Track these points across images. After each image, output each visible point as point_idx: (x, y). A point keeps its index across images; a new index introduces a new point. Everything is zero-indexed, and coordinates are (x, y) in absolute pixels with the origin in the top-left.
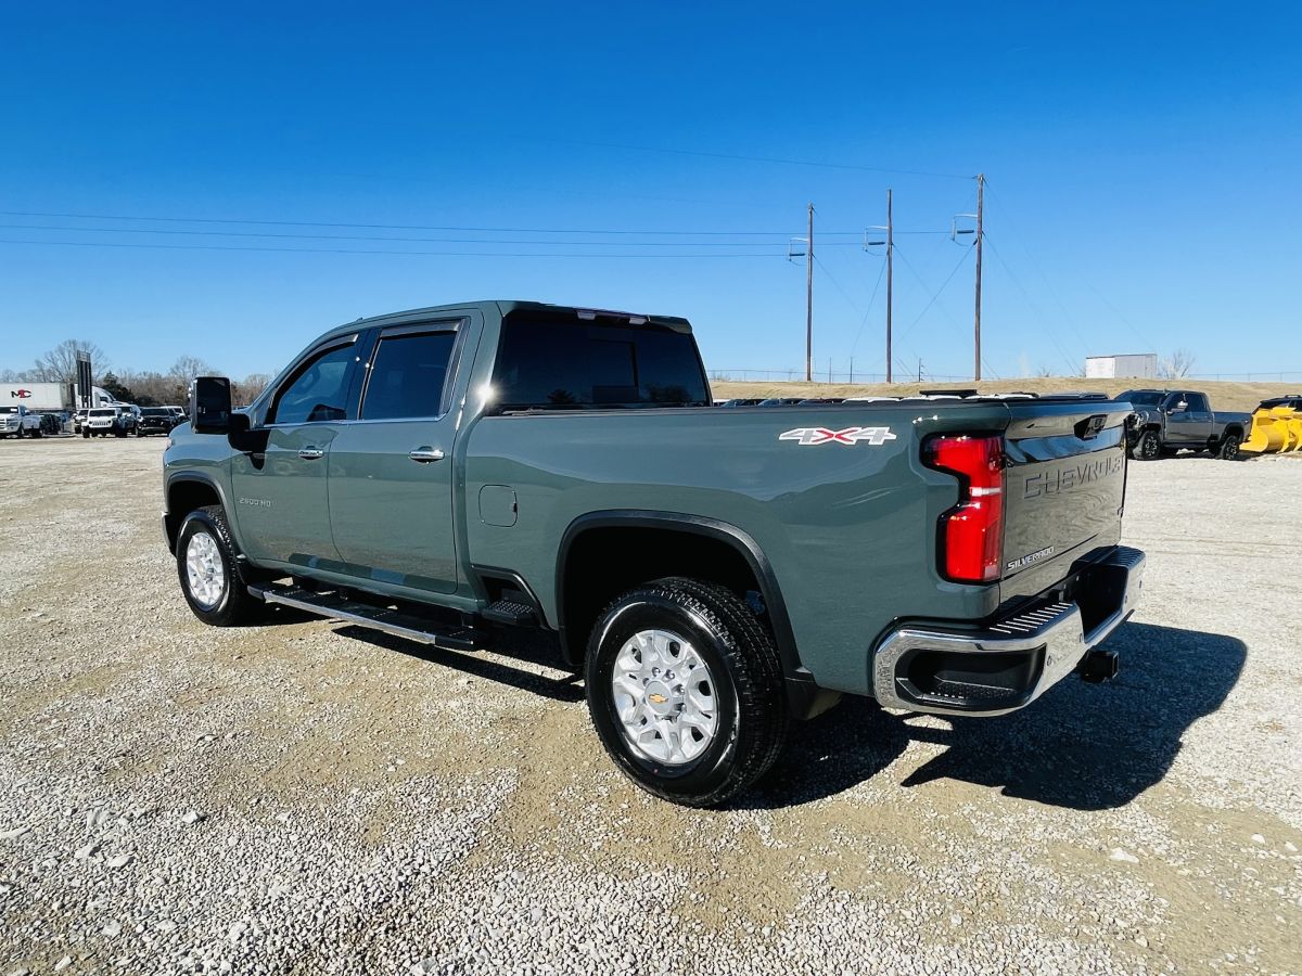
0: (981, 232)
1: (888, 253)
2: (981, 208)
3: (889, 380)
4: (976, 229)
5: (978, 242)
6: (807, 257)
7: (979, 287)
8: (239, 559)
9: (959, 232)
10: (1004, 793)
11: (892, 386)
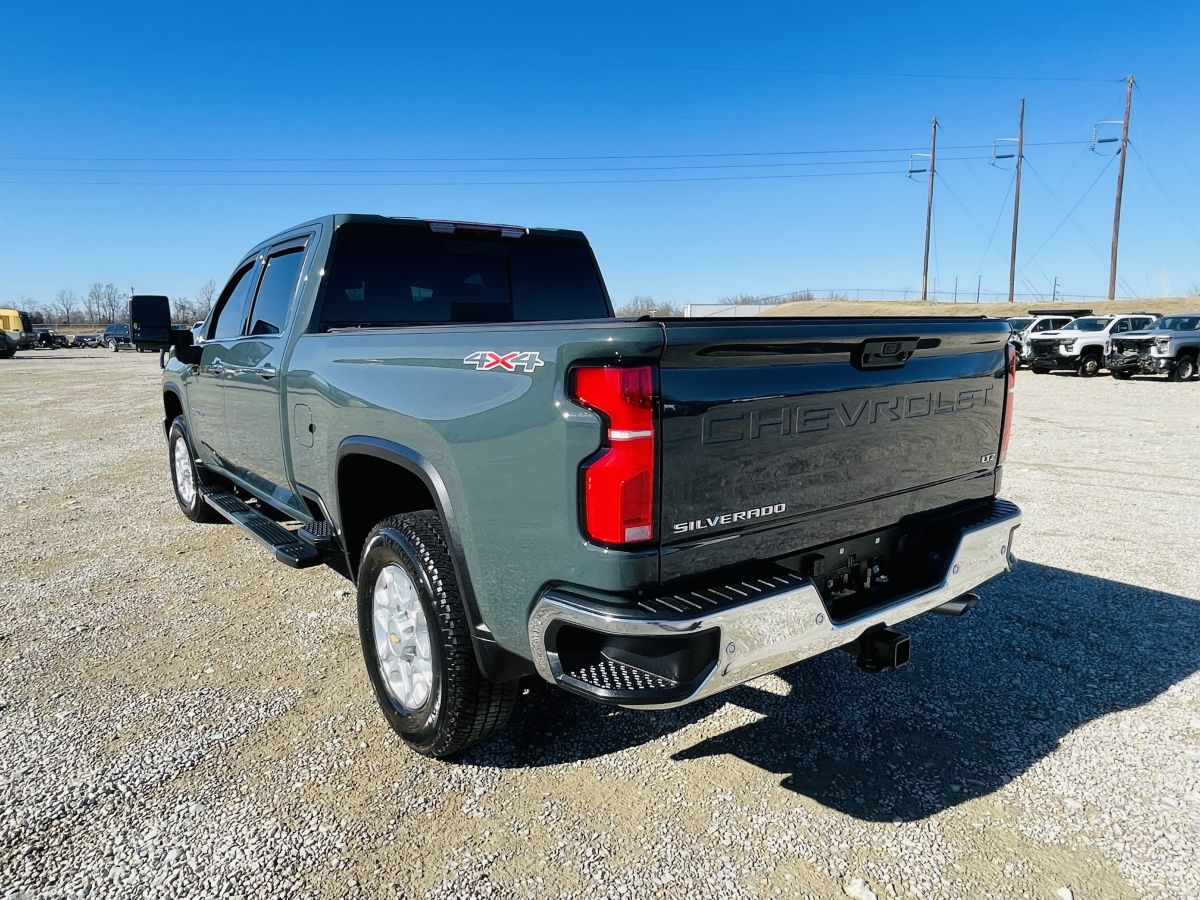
0: (1126, 140)
1: (1017, 167)
2: (1128, 113)
3: (1011, 299)
4: (1120, 137)
5: (1122, 151)
6: (928, 173)
7: (1119, 200)
8: (198, 464)
9: (1100, 142)
10: (785, 784)
11: (1013, 305)
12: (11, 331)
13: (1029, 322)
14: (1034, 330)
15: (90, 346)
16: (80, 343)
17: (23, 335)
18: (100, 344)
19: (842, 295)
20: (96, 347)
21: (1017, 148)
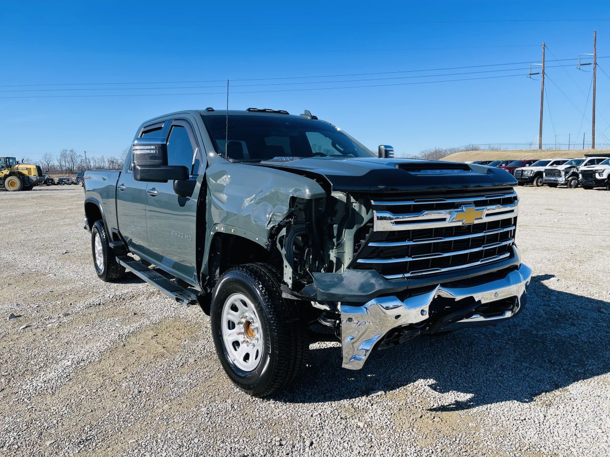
1: (594, 70)
6: (541, 75)
12: (32, 176)
13: (583, 161)
14: (585, 165)
15: (67, 184)
16: (61, 182)
17: (38, 178)
18: (72, 183)
19: (497, 147)
20: (70, 184)
21: (593, 59)
